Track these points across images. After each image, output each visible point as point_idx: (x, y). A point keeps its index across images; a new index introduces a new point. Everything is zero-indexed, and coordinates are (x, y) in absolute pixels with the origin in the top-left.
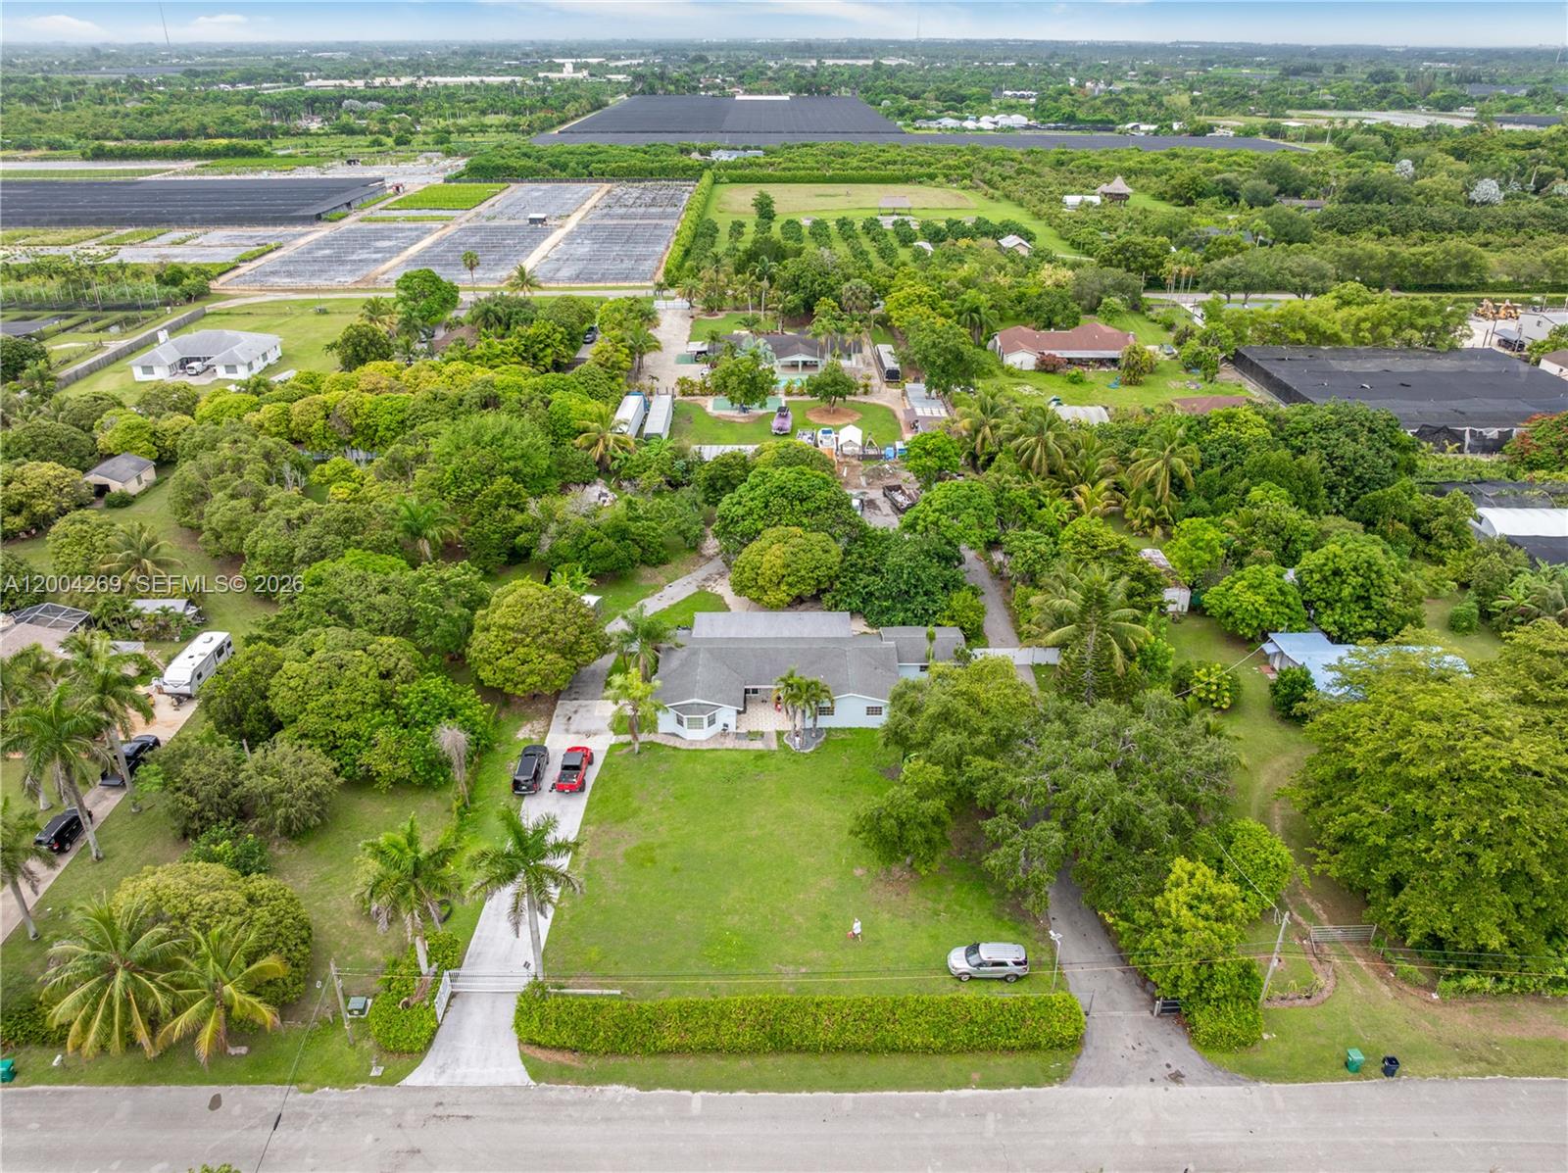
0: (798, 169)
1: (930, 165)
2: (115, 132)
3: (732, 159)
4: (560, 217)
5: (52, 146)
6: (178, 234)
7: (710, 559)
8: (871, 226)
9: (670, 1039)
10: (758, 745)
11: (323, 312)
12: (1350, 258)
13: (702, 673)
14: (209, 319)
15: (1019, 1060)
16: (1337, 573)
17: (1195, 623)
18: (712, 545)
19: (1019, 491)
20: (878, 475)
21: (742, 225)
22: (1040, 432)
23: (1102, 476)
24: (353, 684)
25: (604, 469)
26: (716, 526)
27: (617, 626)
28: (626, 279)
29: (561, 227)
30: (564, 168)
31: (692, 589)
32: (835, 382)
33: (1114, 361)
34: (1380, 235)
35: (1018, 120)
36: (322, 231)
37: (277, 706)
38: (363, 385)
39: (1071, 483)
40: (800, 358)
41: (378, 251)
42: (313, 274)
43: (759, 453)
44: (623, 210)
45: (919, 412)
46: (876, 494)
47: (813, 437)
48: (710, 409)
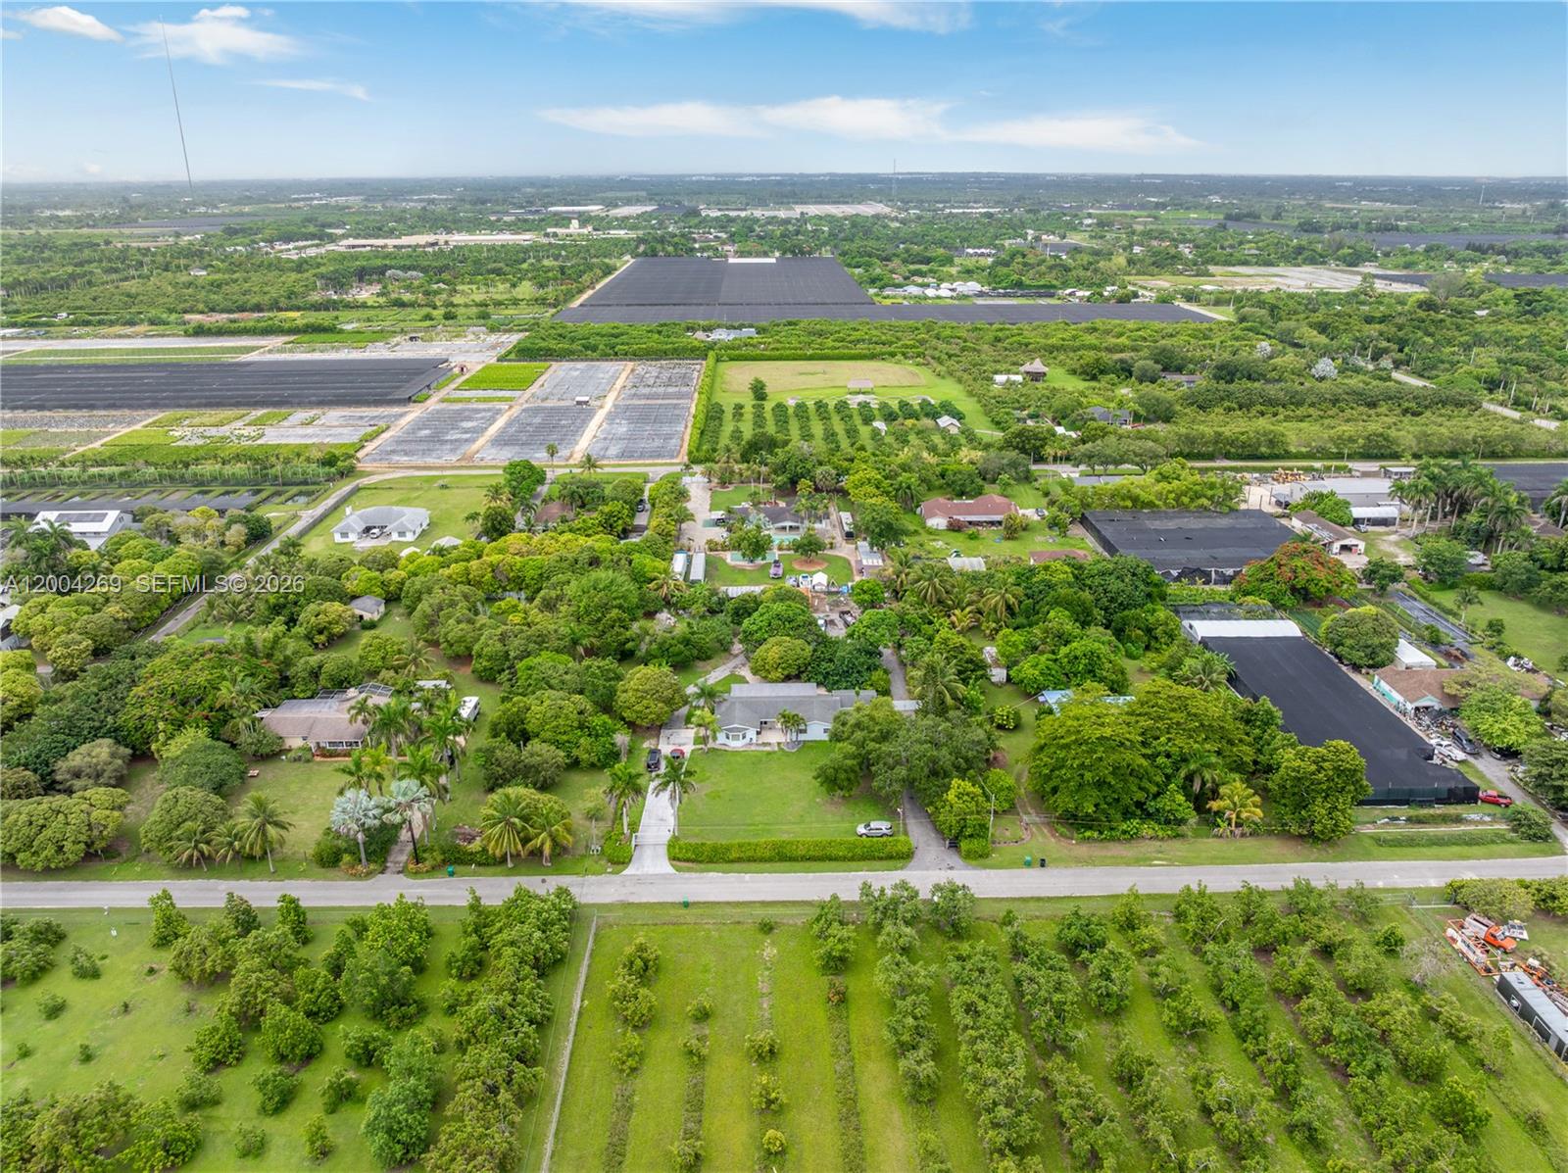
0: (784, 348)
1: (891, 343)
2: (201, 306)
3: (731, 338)
4: (598, 398)
5: (152, 323)
6: (302, 415)
7: (736, 656)
8: (842, 407)
9: (734, 855)
10: (768, 749)
11: (444, 487)
12: (1187, 437)
13: (738, 713)
14: (363, 493)
15: (884, 863)
16: (1076, 658)
17: (1009, 688)
18: (737, 647)
19: (913, 615)
20: (837, 604)
21: (741, 407)
22: (930, 579)
23: (969, 604)
24: (567, 718)
25: (667, 603)
26: (740, 636)
27: (691, 690)
28: (659, 456)
29: (601, 407)
30: (594, 349)
31: (727, 673)
32: (810, 544)
33: (1000, 523)
34: (1230, 409)
35: (973, 286)
36: (414, 413)
37: (530, 728)
38: (512, 550)
39: (950, 608)
40: (788, 524)
41: (466, 431)
42: (424, 453)
43: (763, 592)
44: (647, 391)
45: (865, 562)
46: (835, 616)
47: (796, 580)
48: (729, 561)
